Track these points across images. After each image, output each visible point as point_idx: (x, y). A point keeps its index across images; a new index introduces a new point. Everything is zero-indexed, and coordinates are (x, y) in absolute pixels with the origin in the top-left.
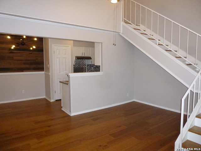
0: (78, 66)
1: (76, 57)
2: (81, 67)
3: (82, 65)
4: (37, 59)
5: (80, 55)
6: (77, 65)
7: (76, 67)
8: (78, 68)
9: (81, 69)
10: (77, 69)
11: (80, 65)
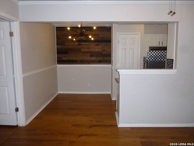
0: (154, 60)
1: (150, 47)
2: (158, 61)
3: (159, 58)
4: (104, 51)
5: (156, 45)
6: (153, 58)
7: (151, 60)
8: (154, 61)
9: (158, 63)
10: (152, 63)
11: (157, 58)
